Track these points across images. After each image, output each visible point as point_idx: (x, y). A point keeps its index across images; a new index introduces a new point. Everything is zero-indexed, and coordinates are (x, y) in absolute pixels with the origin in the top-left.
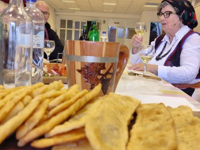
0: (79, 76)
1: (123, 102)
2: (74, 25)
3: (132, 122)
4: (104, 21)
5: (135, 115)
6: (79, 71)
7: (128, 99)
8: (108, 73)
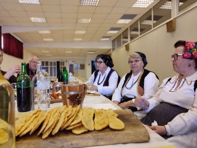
0: (68, 100)
1: (90, 110)
2: (49, 64)
3: (94, 118)
4: (66, 61)
5: (94, 115)
6: (68, 98)
7: (91, 109)
8: (80, 98)
